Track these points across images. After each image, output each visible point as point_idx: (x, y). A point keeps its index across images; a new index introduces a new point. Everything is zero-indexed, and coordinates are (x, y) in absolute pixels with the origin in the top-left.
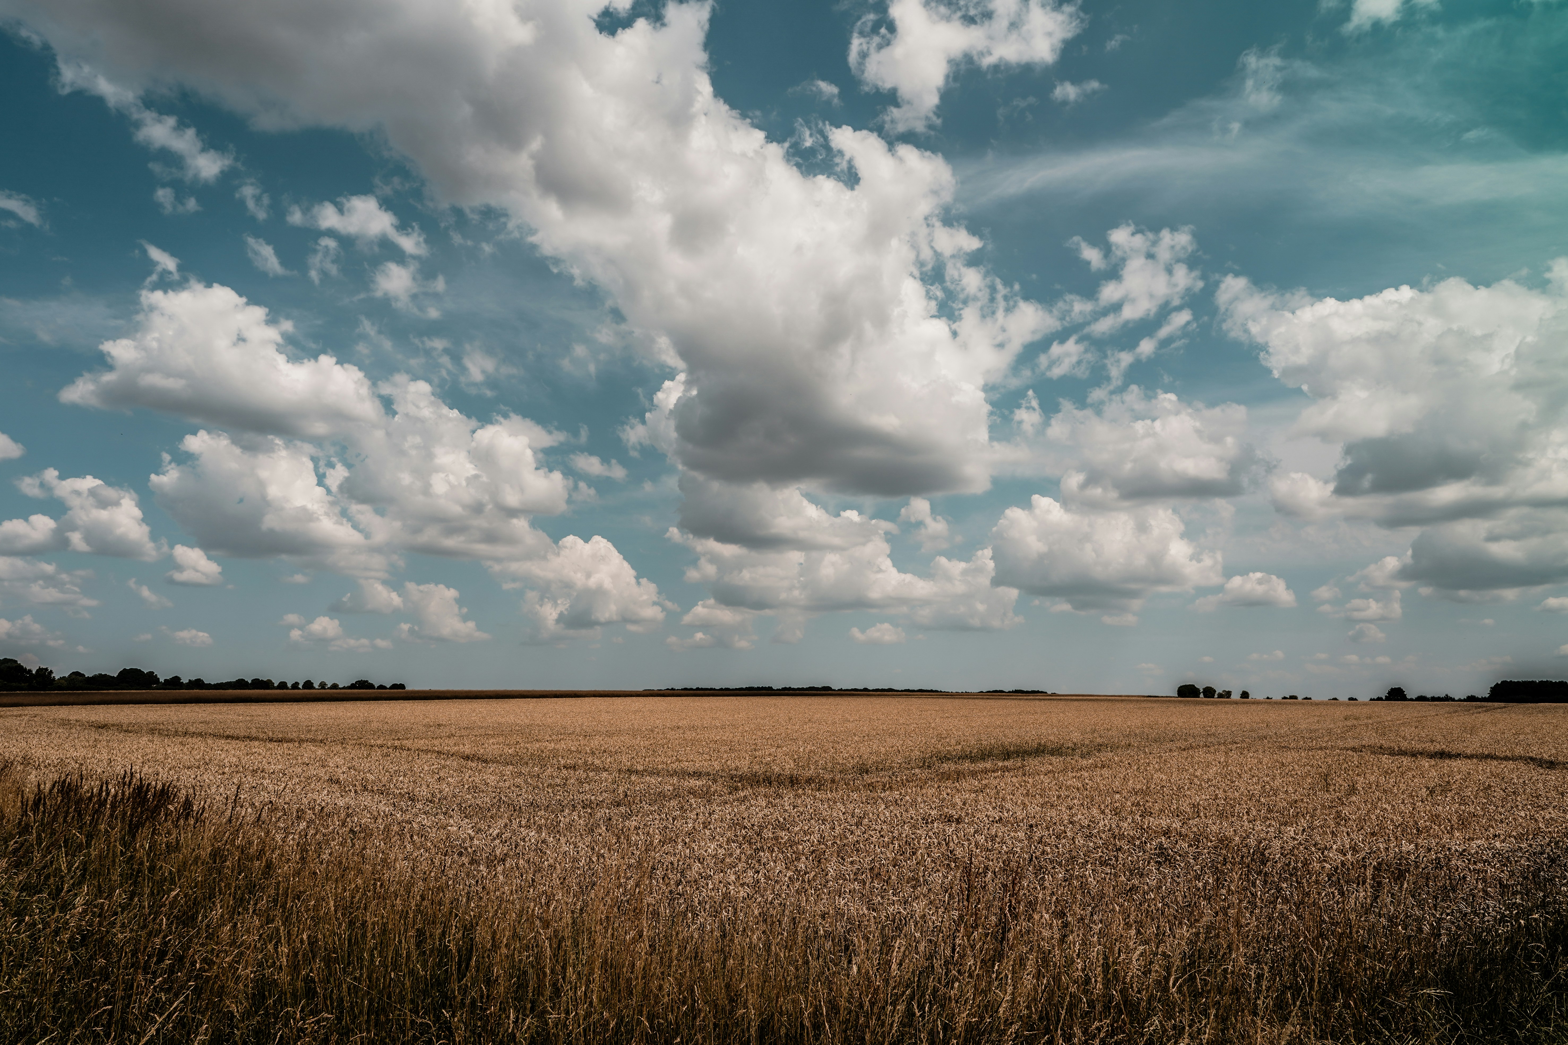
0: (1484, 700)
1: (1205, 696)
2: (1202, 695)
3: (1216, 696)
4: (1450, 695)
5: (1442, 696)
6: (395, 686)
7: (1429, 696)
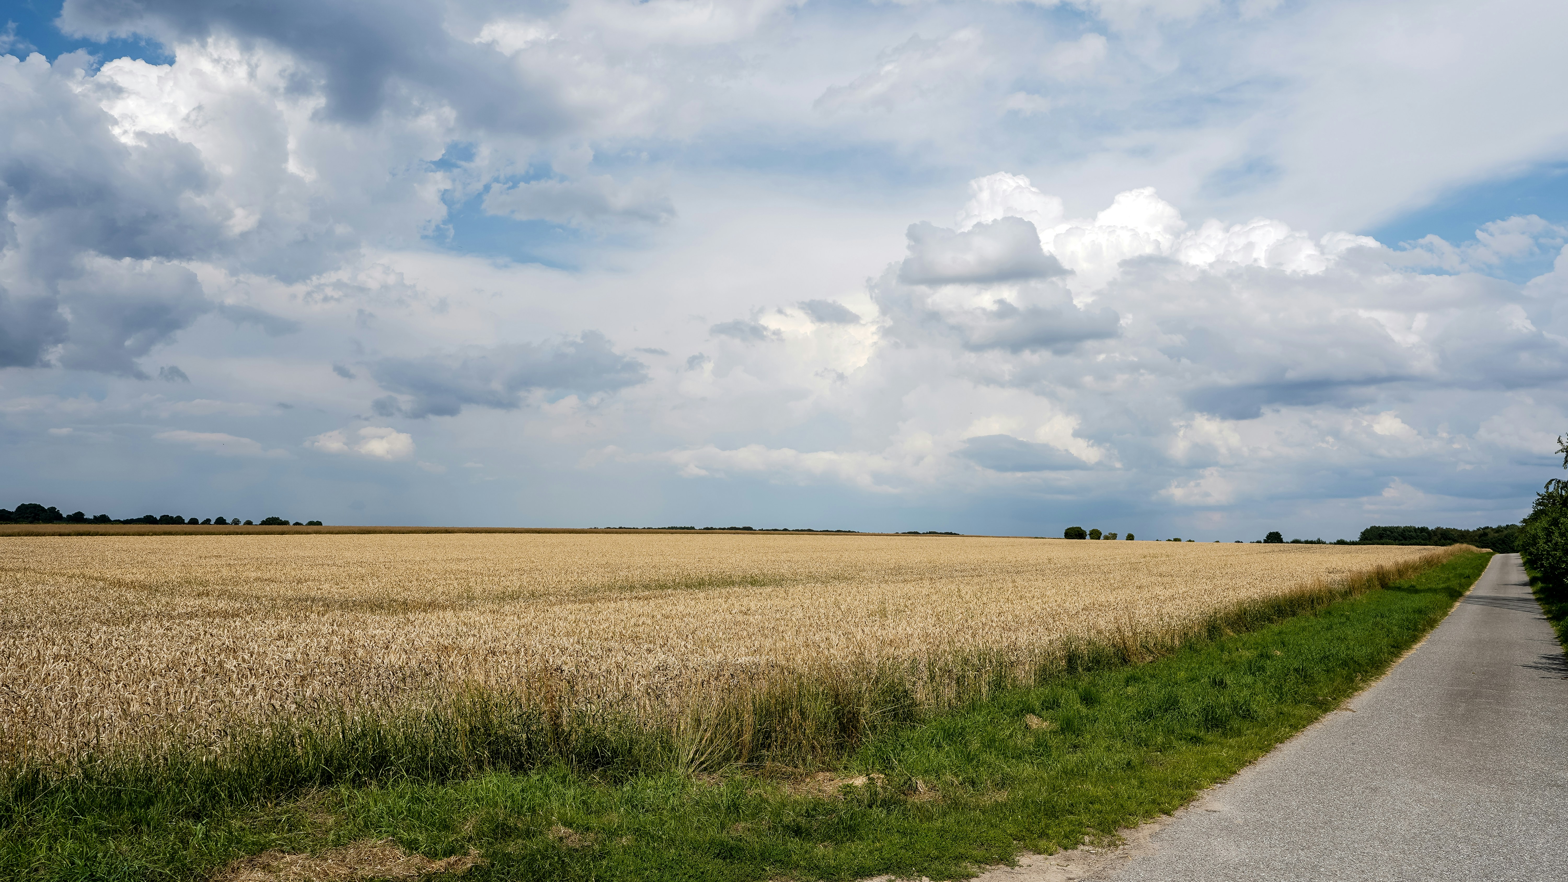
0: (1353, 543)
1: (1092, 538)
2: (1088, 537)
3: (1102, 537)
4: (1323, 539)
5: (1315, 539)
6: (311, 523)
7: (1303, 540)
